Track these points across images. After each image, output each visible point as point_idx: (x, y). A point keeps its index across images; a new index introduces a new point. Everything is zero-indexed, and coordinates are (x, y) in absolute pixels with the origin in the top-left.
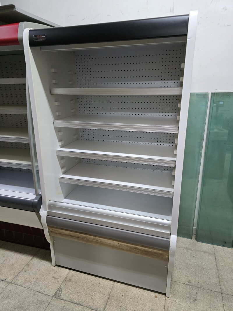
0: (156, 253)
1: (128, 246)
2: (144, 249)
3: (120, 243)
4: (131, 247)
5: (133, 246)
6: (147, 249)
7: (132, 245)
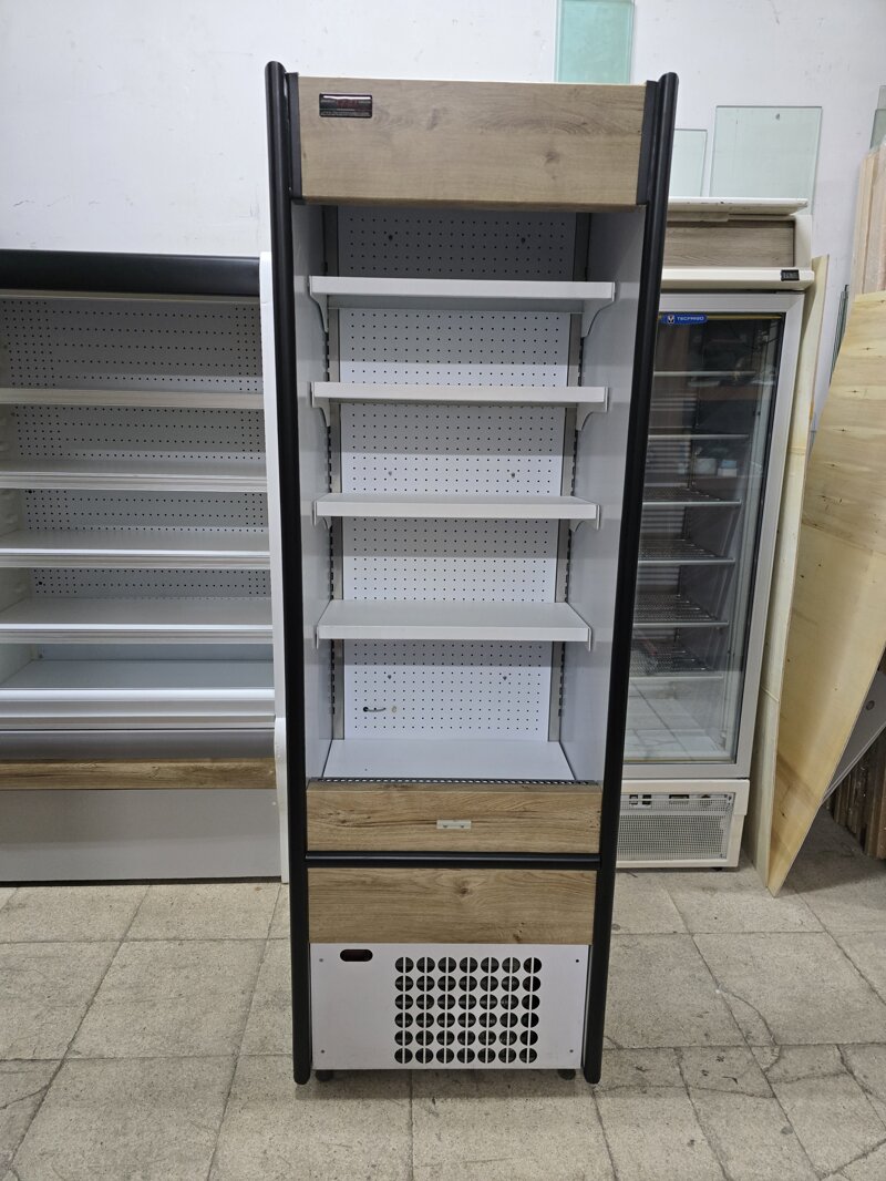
0: (247, 770)
1: (177, 768)
2: (218, 767)
3: (157, 765)
4: (185, 770)
5: (192, 764)
6: (225, 765)
7: (187, 764)
